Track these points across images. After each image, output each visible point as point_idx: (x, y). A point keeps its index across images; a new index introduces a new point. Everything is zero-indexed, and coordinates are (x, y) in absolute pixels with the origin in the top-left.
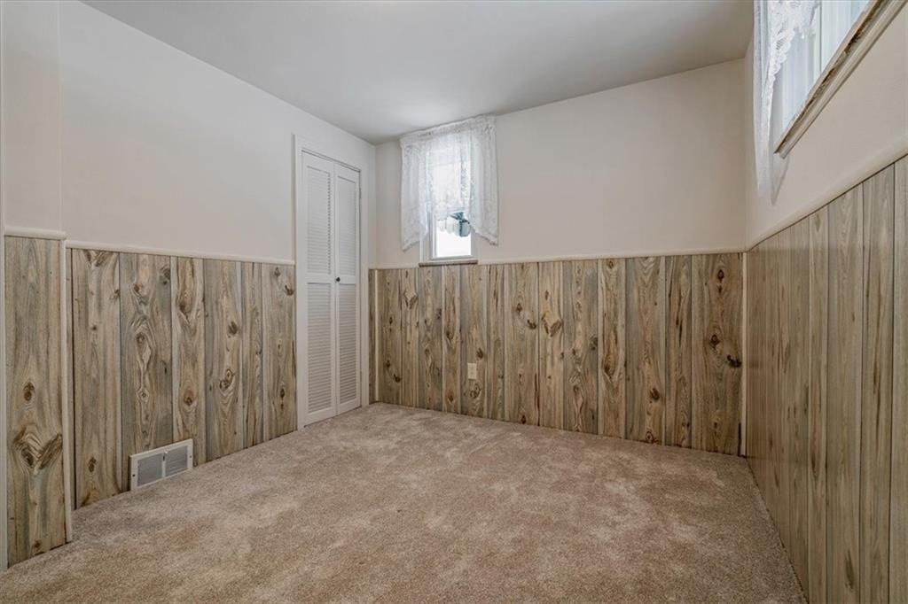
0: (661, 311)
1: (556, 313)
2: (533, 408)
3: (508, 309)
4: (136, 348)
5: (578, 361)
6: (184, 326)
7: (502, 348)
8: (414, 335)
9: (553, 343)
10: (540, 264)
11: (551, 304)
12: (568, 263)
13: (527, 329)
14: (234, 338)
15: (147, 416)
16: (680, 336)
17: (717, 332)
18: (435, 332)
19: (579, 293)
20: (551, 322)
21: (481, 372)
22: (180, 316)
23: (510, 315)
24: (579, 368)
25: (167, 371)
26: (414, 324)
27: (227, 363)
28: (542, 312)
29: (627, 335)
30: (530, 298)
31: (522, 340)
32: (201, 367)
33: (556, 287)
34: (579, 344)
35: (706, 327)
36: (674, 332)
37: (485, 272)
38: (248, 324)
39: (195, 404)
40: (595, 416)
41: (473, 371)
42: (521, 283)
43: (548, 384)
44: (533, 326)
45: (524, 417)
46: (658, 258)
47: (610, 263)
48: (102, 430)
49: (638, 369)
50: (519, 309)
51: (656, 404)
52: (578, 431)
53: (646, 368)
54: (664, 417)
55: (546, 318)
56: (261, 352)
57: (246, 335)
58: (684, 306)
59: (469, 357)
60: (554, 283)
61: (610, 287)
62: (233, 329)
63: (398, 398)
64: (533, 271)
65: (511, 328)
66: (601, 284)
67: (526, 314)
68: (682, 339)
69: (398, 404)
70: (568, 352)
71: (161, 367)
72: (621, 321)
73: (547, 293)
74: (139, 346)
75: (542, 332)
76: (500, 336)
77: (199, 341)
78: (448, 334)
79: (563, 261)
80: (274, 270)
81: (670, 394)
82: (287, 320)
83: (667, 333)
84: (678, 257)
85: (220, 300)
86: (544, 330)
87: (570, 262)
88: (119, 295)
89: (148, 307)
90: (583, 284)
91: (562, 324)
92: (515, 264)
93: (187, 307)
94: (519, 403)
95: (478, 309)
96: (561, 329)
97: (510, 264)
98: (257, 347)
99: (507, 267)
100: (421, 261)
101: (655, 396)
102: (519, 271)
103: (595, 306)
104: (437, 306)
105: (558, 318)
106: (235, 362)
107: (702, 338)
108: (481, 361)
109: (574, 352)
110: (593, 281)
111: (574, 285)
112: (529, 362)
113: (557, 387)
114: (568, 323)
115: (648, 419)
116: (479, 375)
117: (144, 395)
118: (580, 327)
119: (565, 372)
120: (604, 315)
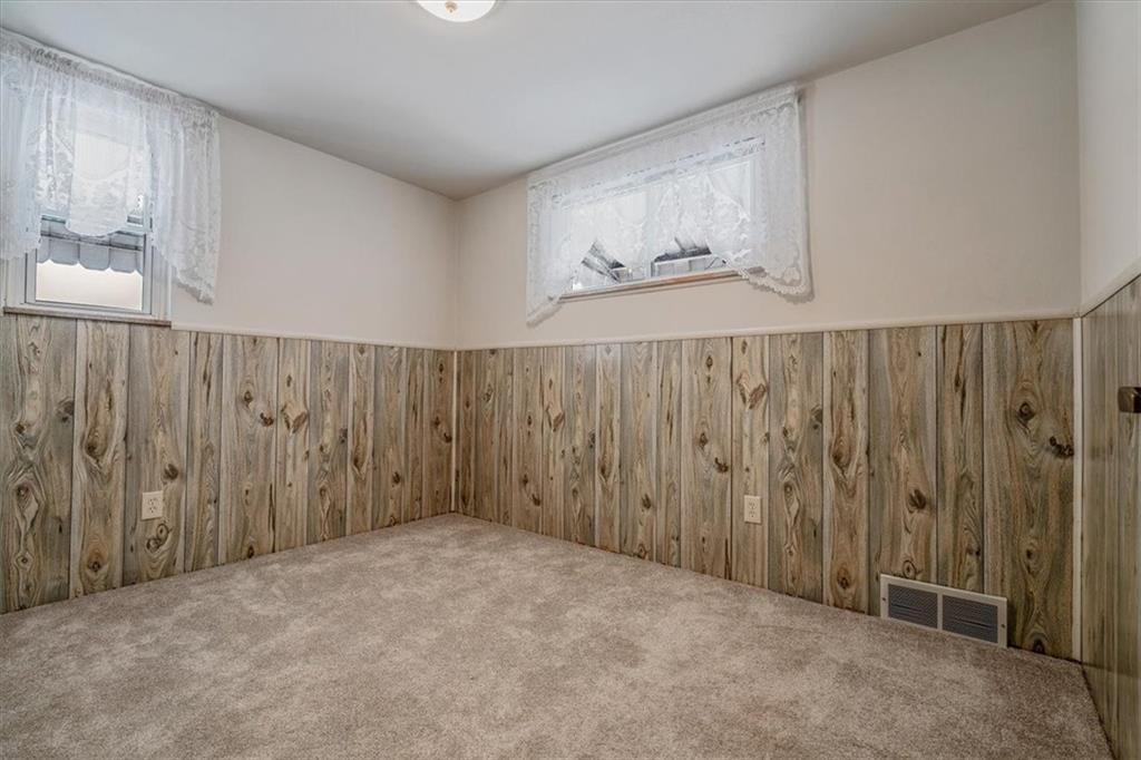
0: (402, 398)
1: (301, 403)
2: (266, 531)
3: (228, 398)
5: (326, 459)
7: (215, 457)
9: (296, 439)
10: (281, 341)
11: (295, 392)
12: (317, 343)
13: (260, 426)
17: (439, 415)
18: (50, 447)
19: (329, 379)
20: (293, 414)
21: (173, 503)
23: (232, 407)
24: (327, 467)
28: (282, 403)
29: (375, 423)
30: (265, 384)
31: (252, 441)
33: (302, 372)
34: (328, 438)
35: (432, 409)
36: (412, 418)
37: (184, 344)
40: (343, 516)
41: (153, 504)
42: (251, 363)
43: (287, 494)
44: (268, 421)
45: (251, 548)
46: (401, 349)
47: (362, 349)
49: (383, 456)
50: (248, 399)
51: (397, 487)
52: (324, 540)
53: (390, 454)
54: (403, 497)
55: (287, 411)
58: (419, 393)
59: (145, 481)
60: (299, 367)
61: (360, 372)
64: (270, 347)
65: (231, 429)
66: (352, 371)
67: (259, 406)
68: (417, 422)
70: (314, 449)
72: (370, 409)
73: (290, 378)
75: (281, 427)
76: (213, 441)
78: (90, 448)
79: (312, 341)
81: (407, 475)
83: (407, 418)
84: (415, 349)
86: (285, 425)
87: (320, 342)
90: (334, 368)
91: (307, 416)
92: (242, 336)
94: (244, 529)
95: (168, 400)
96: (306, 423)
97: (235, 335)
99: (228, 340)
100: (10, 305)
101: (397, 479)
102: (249, 346)
103: (346, 394)
104: (61, 398)
105: (303, 410)
107: (429, 420)
108: (173, 485)
109: (322, 449)
110: (343, 371)
111: (324, 370)
112: (261, 470)
113: (299, 496)
114: (315, 416)
115: (391, 504)
116: (168, 507)
118: (329, 419)
119: (310, 471)
120: (355, 404)
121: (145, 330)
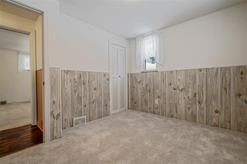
0: (219, 85)
1: (182, 85)
2: (175, 113)
3: (167, 84)
4: (74, 93)
5: (190, 100)
6: (84, 88)
7: (165, 95)
8: (140, 91)
9: (181, 94)
10: (177, 71)
11: (181, 83)
13: (173, 90)
14: (95, 91)
15: (77, 109)
16: (226, 93)
17: (241, 92)
18: (146, 90)
19: (190, 79)
20: (180, 88)
21: (159, 102)
22: (83, 86)
23: (168, 85)
24: (190, 102)
25: (81, 99)
26: (140, 88)
27: (94, 97)
28: (178, 85)
29: (206, 92)
30: (174, 81)
31: (172, 93)
32: (88, 98)
33: (182, 78)
34: (190, 95)
35: (236, 90)
36: (224, 92)
37: (160, 74)
38: (98, 88)
39: (87, 107)
40: (195, 117)
41: (156, 101)
42: (171, 77)
43: (180, 106)
44: (175, 89)
45: (172, 116)
46: (217, 68)
47: (200, 70)
48: (67, 112)
49: (211, 103)
50: (171, 84)
51: (217, 114)
52: (190, 121)
53: (213, 103)
54: (220, 119)
55: (179, 87)
56: (101, 95)
57: (98, 90)
58: (228, 84)
59: (155, 98)
60: (181, 77)
61: (200, 77)
62: (95, 89)
63: (135, 108)
64: (175, 73)
65: (168, 90)
66: (197, 76)
67: (173, 86)
68: (227, 94)
69: (135, 110)
70: (186, 97)
71: (79, 98)
72: (204, 88)
73: (179, 79)
74: (75, 93)
75: (178, 91)
76: (165, 92)
77: (87, 92)
78: (149, 91)
79: (185, 70)
80: (104, 74)
81: (222, 112)
82: (107, 87)
83: (221, 92)
84: (225, 68)
85: (92, 82)
86: (178, 90)
87: (187, 70)
88: (71, 81)
89: (77, 83)
90: (191, 77)
91: (184, 89)
92: (169, 71)
93: (85, 84)
94: (171, 111)
95: (158, 84)
96: (184, 90)
97: (168, 71)
98: (100, 94)
99: (167, 72)
100: (142, 71)
101: (217, 112)
102: (170, 73)
103: (195, 83)
104: (146, 83)
105: (183, 87)
106: (95, 97)
107: (235, 94)
108: (159, 99)
109: (188, 97)
110: (194, 77)
111: (188, 77)
112: (174, 99)
113: (183, 108)
114: (186, 89)
115: (214, 119)
116: (158, 103)
117: (76, 104)
118: (190, 90)
119: (185, 103)
120: (198, 86)
121: (155, 72)
